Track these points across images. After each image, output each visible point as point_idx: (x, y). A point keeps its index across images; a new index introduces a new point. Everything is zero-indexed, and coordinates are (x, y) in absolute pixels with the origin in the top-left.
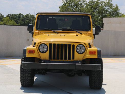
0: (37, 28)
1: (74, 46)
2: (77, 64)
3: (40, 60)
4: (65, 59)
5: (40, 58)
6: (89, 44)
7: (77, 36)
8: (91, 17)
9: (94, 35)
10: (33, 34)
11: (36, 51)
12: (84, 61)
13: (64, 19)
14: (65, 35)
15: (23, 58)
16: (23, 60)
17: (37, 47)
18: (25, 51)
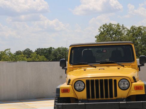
0: (70, 63)
1: (115, 81)
2: (120, 102)
3: (76, 100)
4: (106, 97)
5: (76, 98)
6: (134, 78)
7: (119, 69)
8: (133, 46)
9: (139, 66)
10: (66, 69)
11: (71, 90)
12: (129, 98)
13: (101, 50)
14: (104, 69)
15: (57, 98)
16: (57, 101)
17: (72, 85)
18: (58, 90)
